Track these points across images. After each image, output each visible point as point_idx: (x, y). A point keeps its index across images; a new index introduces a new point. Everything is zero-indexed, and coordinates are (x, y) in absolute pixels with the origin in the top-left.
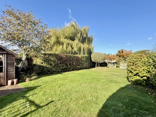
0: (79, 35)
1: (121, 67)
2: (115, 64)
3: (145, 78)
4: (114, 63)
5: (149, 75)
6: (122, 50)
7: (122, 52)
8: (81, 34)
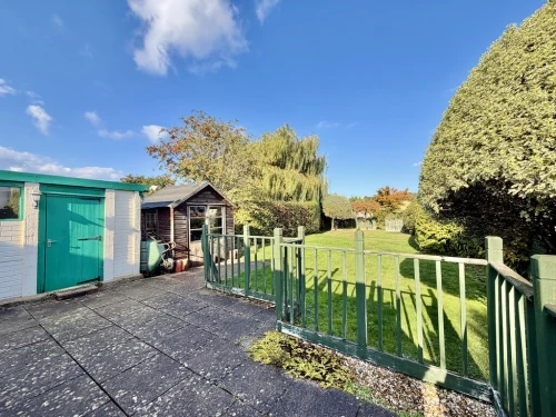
0: (296, 156)
1: (388, 229)
2: (374, 222)
3: (444, 241)
4: (370, 220)
5: (449, 236)
6: (388, 188)
7: (388, 193)
8: (302, 153)
